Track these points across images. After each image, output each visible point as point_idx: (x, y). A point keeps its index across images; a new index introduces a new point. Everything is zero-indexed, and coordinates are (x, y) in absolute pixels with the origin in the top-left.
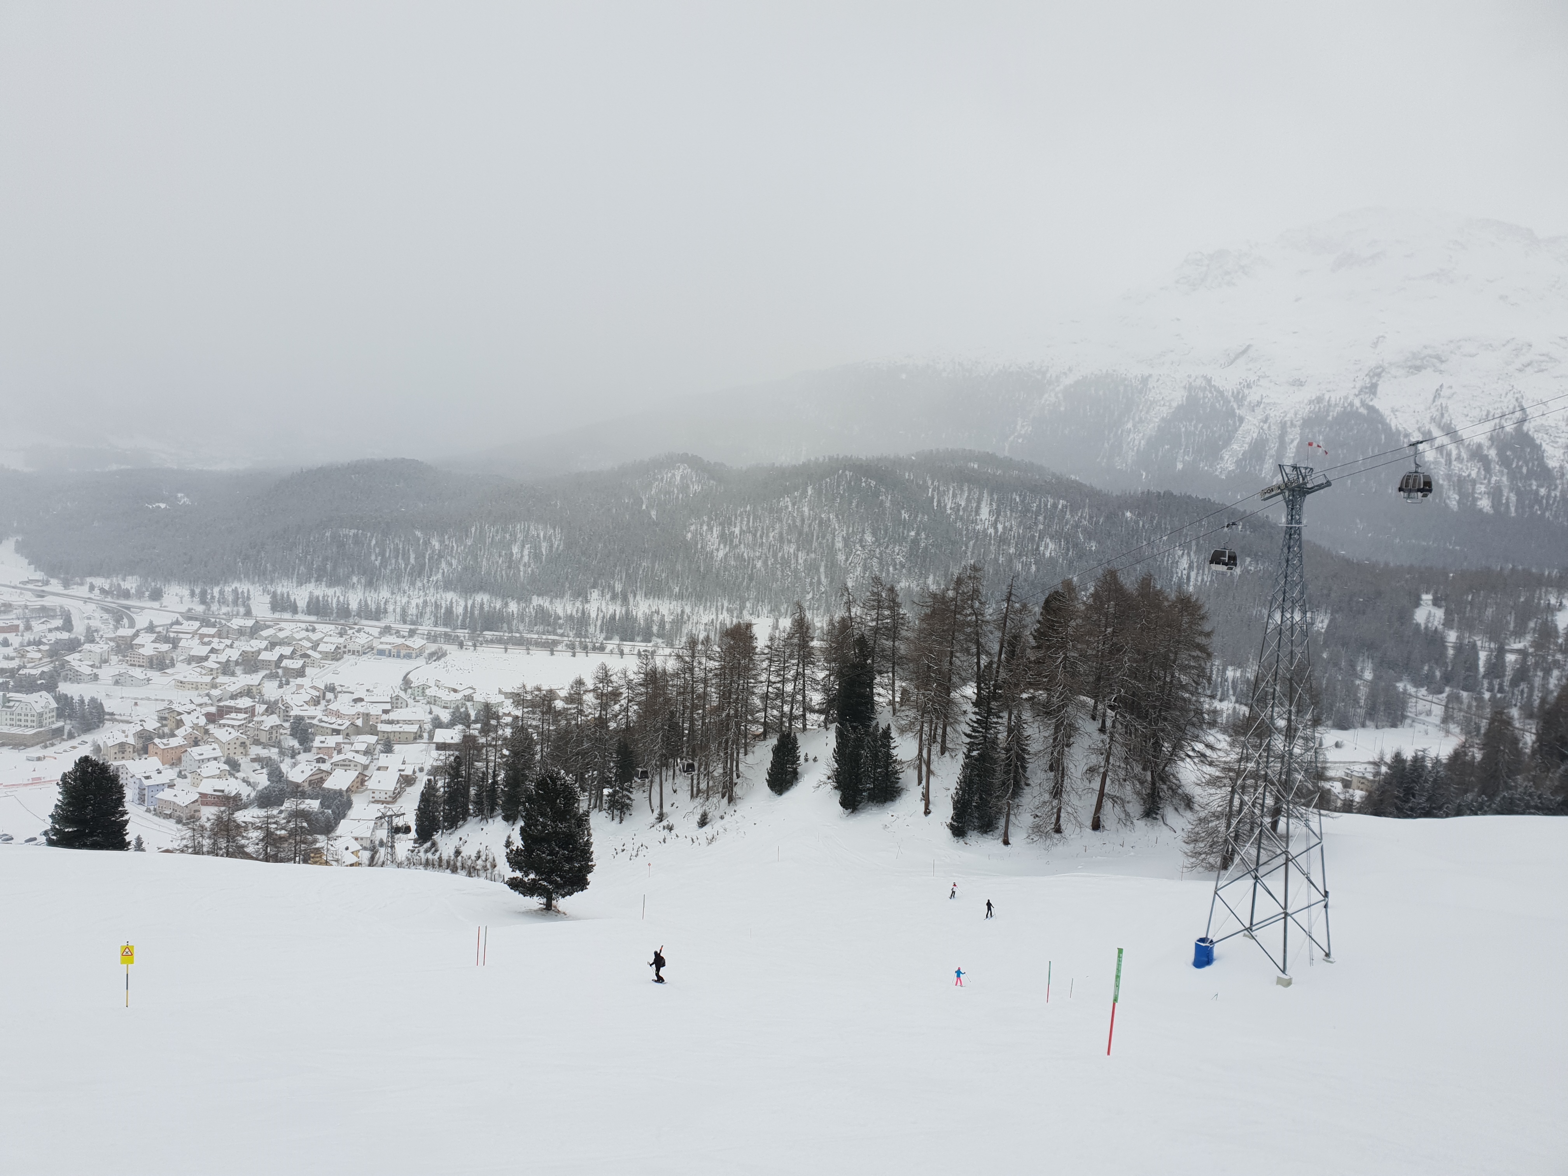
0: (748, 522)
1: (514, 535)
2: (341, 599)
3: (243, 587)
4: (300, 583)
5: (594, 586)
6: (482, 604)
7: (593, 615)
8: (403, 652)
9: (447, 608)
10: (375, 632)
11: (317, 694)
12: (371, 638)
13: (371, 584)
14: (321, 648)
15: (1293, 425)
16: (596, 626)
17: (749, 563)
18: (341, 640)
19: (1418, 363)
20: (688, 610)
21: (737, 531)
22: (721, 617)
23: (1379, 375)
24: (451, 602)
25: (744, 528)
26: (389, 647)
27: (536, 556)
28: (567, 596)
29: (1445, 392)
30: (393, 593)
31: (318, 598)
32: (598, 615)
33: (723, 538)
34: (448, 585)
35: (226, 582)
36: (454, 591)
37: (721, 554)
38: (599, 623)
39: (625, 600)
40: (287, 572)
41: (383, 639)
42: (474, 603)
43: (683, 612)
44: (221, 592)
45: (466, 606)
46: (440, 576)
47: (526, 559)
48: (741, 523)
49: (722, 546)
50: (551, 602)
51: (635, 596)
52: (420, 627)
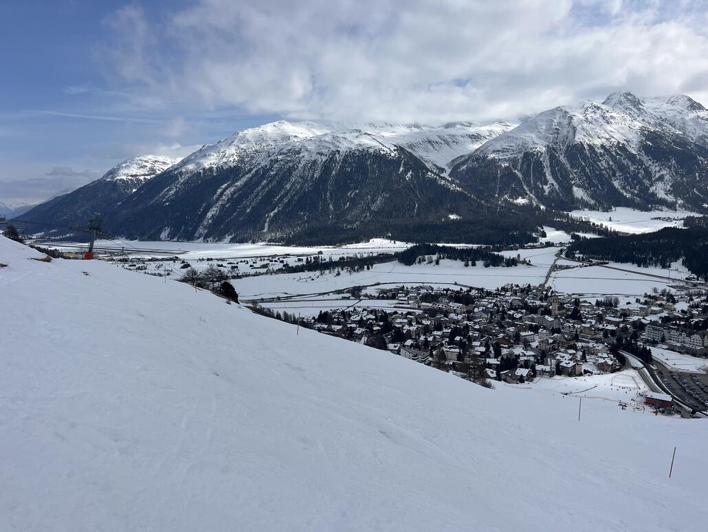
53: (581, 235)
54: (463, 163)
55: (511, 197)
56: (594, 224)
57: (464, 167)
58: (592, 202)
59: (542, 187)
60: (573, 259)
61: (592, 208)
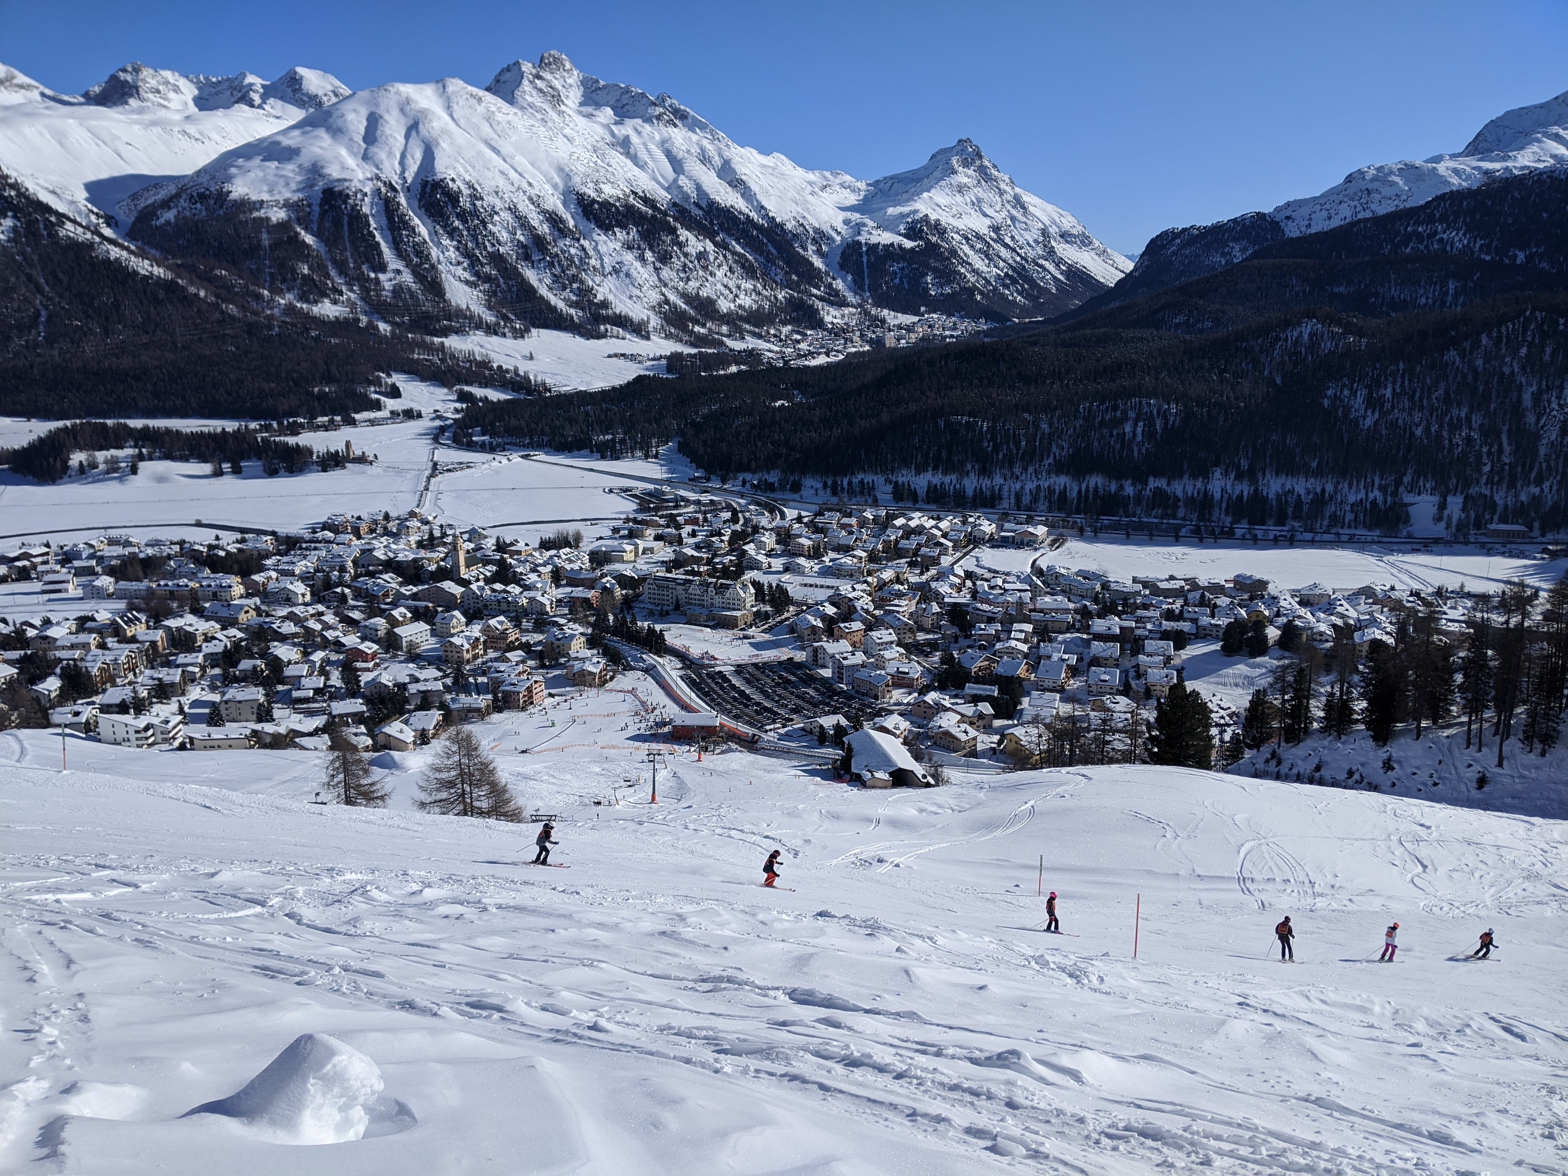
0: (1403, 383)
1: (1124, 412)
2: (958, 486)
3: (869, 478)
4: (918, 473)
5: (1217, 465)
6: (1096, 488)
7: (1217, 496)
9: (1060, 493)
13: (985, 472)
16: (1220, 508)
17: (1405, 433)
20: (1329, 488)
21: (1388, 393)
22: (1371, 496)
24: (1065, 487)
25: (1398, 390)
27: (1150, 433)
28: (1186, 476)
30: (1005, 479)
31: (936, 485)
32: (1222, 496)
33: (1372, 403)
34: (1059, 468)
35: (853, 474)
36: (1066, 474)
37: (1369, 422)
38: (1224, 505)
39: (1253, 480)
40: (906, 463)
42: (1087, 487)
43: (1323, 490)
44: (850, 483)
45: (1080, 492)
46: (1051, 460)
47: (1139, 438)
48: (1394, 383)
49: (1369, 413)
50: (1169, 484)
51: (1264, 475)
53: (478, 392)
54: (166, 204)
55: (303, 298)
56: (500, 367)
57: (170, 215)
58: (489, 317)
59: (377, 279)
60: (471, 446)
61: (491, 330)
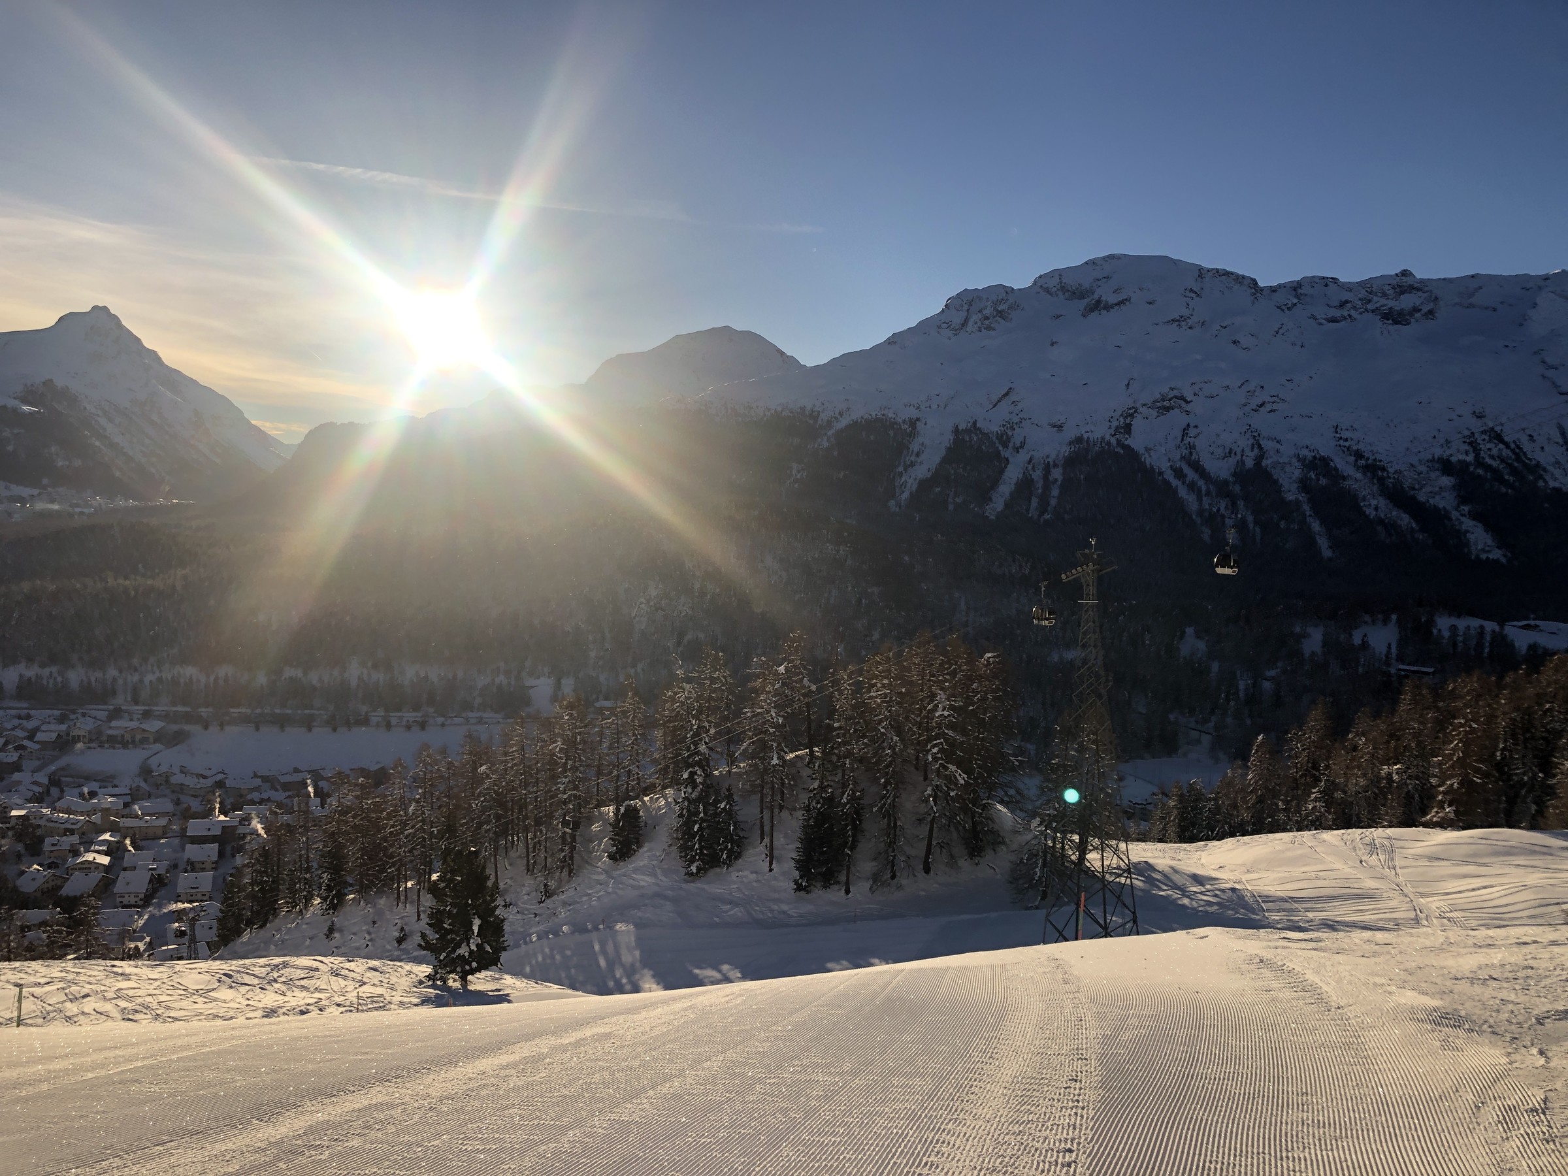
2: (59, 679)
4: (6, 665)
5: (354, 654)
8: (138, 737)
10: (102, 715)
11: (41, 790)
12: (99, 723)
13: (94, 662)
14: (40, 736)
15: (1055, 466)
16: (357, 697)
18: (63, 727)
19: (1166, 404)
22: (497, 680)
23: (1132, 415)
26: (122, 732)
29: (1192, 432)
31: (29, 679)
41: (114, 723)
52: (155, 708)
